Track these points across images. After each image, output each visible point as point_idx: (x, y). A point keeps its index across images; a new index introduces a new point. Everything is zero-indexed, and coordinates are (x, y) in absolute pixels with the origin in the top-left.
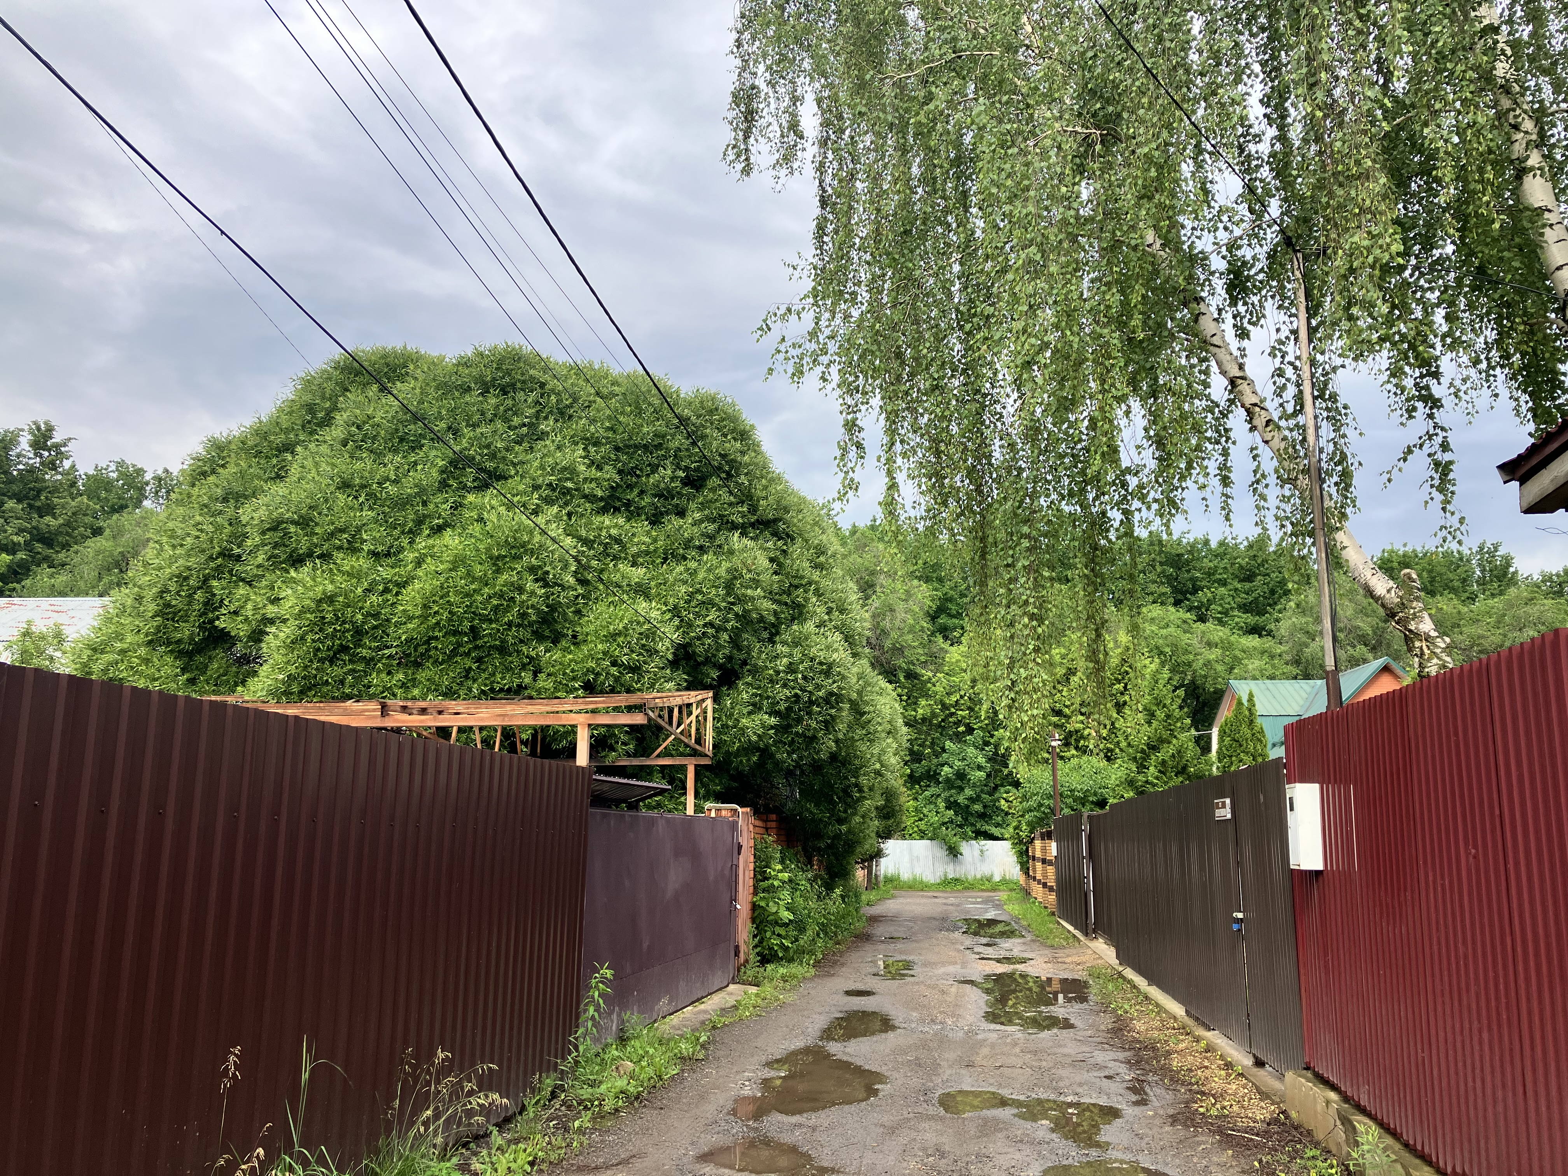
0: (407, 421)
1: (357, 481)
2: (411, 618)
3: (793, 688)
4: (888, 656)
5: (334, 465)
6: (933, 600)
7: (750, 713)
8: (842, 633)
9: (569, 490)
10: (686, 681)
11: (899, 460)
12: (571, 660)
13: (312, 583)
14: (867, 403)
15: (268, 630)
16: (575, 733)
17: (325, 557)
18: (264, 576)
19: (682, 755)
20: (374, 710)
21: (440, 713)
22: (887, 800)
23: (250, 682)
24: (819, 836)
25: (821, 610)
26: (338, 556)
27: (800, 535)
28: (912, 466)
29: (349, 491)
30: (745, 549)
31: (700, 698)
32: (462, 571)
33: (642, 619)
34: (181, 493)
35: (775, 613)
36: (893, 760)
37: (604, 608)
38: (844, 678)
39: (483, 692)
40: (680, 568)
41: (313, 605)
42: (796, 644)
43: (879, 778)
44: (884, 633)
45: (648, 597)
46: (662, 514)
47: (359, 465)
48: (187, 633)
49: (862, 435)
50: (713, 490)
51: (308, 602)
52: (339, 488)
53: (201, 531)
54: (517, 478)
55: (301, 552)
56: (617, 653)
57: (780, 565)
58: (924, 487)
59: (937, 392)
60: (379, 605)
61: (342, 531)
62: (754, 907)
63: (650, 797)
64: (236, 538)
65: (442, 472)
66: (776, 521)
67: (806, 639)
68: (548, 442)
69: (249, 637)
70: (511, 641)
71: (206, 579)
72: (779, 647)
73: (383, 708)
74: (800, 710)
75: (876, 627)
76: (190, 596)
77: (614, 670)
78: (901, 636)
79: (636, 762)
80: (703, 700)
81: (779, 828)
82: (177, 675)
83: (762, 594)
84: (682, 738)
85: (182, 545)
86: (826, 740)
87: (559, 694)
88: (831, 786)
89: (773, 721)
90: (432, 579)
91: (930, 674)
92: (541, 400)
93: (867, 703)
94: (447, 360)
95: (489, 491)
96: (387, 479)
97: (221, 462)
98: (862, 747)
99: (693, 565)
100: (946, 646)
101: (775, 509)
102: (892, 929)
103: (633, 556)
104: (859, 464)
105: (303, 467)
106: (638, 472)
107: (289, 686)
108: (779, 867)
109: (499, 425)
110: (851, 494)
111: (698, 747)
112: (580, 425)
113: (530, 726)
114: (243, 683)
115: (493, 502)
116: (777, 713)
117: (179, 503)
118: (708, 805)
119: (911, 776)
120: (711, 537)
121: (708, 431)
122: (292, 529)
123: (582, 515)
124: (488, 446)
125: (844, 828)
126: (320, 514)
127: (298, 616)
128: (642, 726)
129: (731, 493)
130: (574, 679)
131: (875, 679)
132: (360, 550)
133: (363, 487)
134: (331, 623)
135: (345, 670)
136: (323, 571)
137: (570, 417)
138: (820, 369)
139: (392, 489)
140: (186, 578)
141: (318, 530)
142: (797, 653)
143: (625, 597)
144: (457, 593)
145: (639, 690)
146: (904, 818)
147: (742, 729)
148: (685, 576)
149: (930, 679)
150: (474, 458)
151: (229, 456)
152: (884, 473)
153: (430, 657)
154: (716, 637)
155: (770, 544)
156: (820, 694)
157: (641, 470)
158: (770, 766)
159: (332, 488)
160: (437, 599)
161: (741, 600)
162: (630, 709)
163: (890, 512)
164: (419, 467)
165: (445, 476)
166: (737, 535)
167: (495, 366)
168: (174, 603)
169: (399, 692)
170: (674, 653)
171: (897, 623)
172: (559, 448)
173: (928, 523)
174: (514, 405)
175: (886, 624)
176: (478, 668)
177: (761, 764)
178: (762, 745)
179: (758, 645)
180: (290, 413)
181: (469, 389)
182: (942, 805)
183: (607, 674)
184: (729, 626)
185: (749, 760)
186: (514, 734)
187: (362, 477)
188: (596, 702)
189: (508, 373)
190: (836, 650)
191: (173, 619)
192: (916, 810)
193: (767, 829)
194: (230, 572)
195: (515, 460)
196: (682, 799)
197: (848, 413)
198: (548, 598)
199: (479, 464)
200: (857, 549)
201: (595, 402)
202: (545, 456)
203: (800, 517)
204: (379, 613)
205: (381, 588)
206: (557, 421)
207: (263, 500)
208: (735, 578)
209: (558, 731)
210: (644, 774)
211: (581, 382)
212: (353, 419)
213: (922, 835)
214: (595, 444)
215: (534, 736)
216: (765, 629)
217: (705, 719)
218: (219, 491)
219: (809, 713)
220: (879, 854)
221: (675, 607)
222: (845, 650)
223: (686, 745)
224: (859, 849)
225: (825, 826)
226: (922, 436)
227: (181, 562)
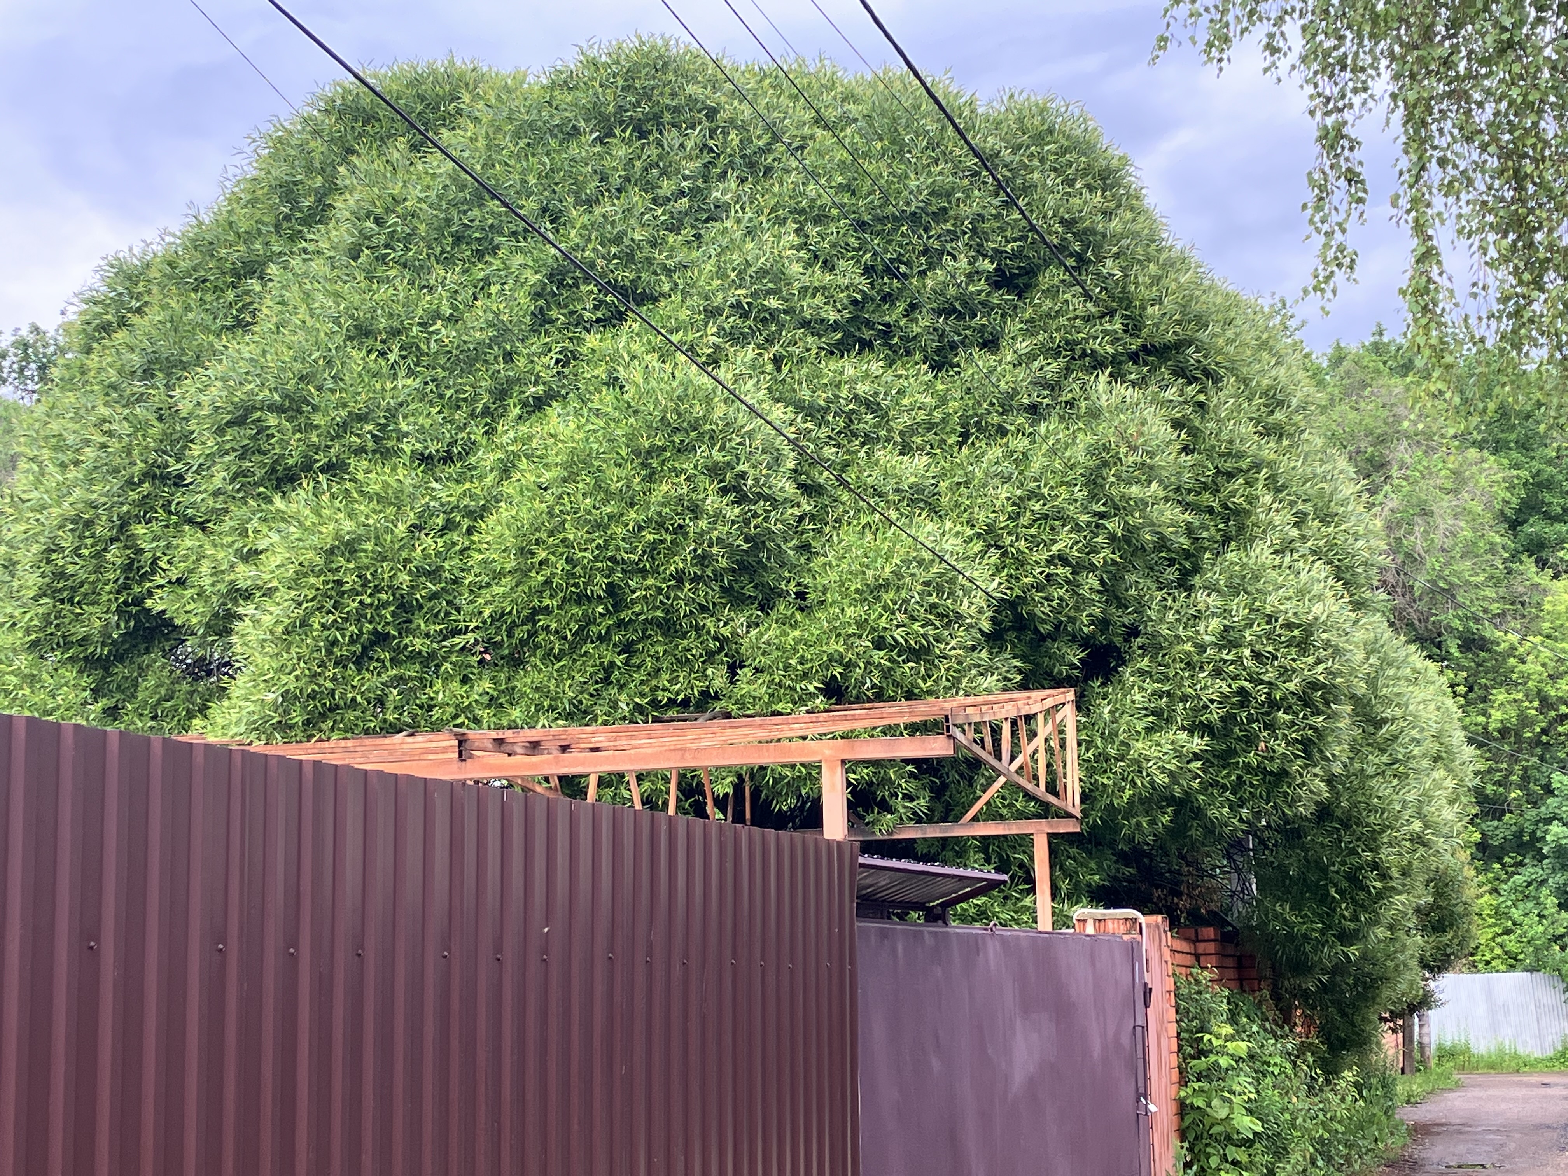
0: (465, 201)
1: (383, 323)
2: (498, 575)
3: (1235, 678)
4: (1421, 606)
5: (338, 296)
6: (1511, 488)
7: (1149, 730)
8: (1330, 563)
9: (773, 315)
10: (1020, 671)
11: (1438, 201)
12: (798, 642)
13: (316, 520)
14: (1365, 89)
15: (241, 610)
16: (816, 780)
17: (335, 469)
18: (227, 511)
19: (1021, 815)
20: (445, 750)
21: (564, 749)
22: (1439, 894)
23: (216, 710)
24: (1301, 967)
25: (1282, 518)
26: (359, 466)
27: (1232, 370)
28: (1466, 210)
29: (370, 342)
30: (1122, 406)
31: (1050, 703)
32: (585, 481)
33: (927, 556)
34: (68, 367)
35: (1190, 530)
36: (1449, 814)
37: (854, 538)
38: (1337, 652)
39: (639, 708)
40: (996, 452)
41: (319, 561)
42: (1235, 589)
43: (1422, 851)
44: (1412, 558)
45: (935, 511)
46: (953, 346)
47: (383, 293)
48: (98, 623)
49: (1357, 154)
50: (1053, 292)
51: (310, 555)
52: (350, 338)
53: (110, 433)
54: (677, 298)
55: (291, 462)
56: (883, 623)
57: (1194, 433)
58: (1493, 253)
59: (1511, 56)
60: (438, 554)
61: (362, 418)
62: (1183, 1108)
63: (965, 898)
64: (172, 444)
65: (537, 295)
66: (1179, 345)
67: (1257, 578)
68: (728, 224)
69: (208, 626)
70: (684, 609)
71: (123, 526)
72: (1201, 596)
73: (460, 743)
74: (1250, 720)
75: (1395, 548)
76: (98, 555)
77: (879, 656)
78: (1447, 564)
79: (934, 831)
80: (1056, 708)
81: (1221, 954)
82: (85, 703)
83: (1161, 493)
84: (1023, 782)
85: (77, 463)
86: (1307, 778)
87: (779, 707)
88: (1324, 870)
89: (1198, 744)
90: (532, 499)
91: (1513, 638)
92: (711, 143)
93: (1387, 702)
94: (531, 79)
95: (625, 326)
96: (437, 315)
97: (135, 304)
98: (1383, 788)
99: (1020, 444)
100: (1544, 579)
101: (1179, 323)
102: (1461, 1148)
103: (902, 434)
104: (1355, 214)
105: (282, 303)
106: (903, 268)
107: (286, 712)
108: (1228, 1030)
109: (636, 197)
110: (1340, 275)
111: (1052, 799)
112: (788, 187)
113: (729, 769)
114: (203, 710)
115: (635, 347)
116: (1206, 729)
117: (68, 384)
118: (1079, 911)
119: (1482, 847)
120: (1054, 387)
121: (1036, 175)
122: (272, 420)
123: (801, 360)
124: (618, 240)
125: (1354, 951)
126: (319, 389)
127: (295, 583)
128: (940, 760)
129: (1087, 296)
130: (805, 676)
131: (1402, 653)
132: (397, 453)
133: (395, 333)
134: (354, 593)
135: (384, 678)
136: (333, 497)
137: (768, 170)
138: (1261, 31)
139: (446, 333)
140: (89, 524)
141: (318, 419)
142: (1239, 608)
143: (893, 515)
144: (579, 523)
145: (930, 693)
146: (1473, 928)
147: (1137, 762)
148: (1007, 466)
149: (1513, 648)
150: (593, 265)
151: (149, 292)
152: (1407, 229)
153: (537, 646)
154: (1073, 585)
155: (1171, 393)
156: (1291, 686)
157: (908, 264)
158: (1196, 833)
159: (339, 339)
160: (543, 535)
161: (1116, 508)
162: (916, 729)
163: (1425, 308)
164: (494, 289)
165: (541, 302)
166: (1103, 378)
167: (620, 83)
168: (71, 569)
169: (485, 714)
170: (993, 619)
171: (1438, 538)
172: (750, 232)
173: (1507, 325)
174: (660, 157)
175: (1416, 541)
176: (626, 663)
177: (1177, 831)
178: (1178, 792)
179: (1159, 595)
180: (253, 203)
181: (576, 132)
182: (1551, 902)
183: (868, 663)
184: (1098, 560)
185: (1153, 822)
186: (700, 785)
187: (391, 315)
188: (854, 718)
189: (646, 95)
190: (1320, 598)
191: (71, 600)
192: (1498, 913)
193: (1197, 956)
194: (166, 507)
195: (670, 263)
196: (1028, 901)
197: (1327, 114)
198: (747, 523)
199: (603, 275)
200: (1346, 393)
201: (812, 137)
202: (724, 250)
203: (1230, 333)
204: (440, 568)
205: (440, 521)
206: (743, 181)
207: (215, 369)
208: (1105, 464)
209: (782, 777)
210: (949, 854)
211: (784, 101)
212: (366, 205)
213: (1513, 961)
214: (818, 220)
215: (738, 788)
216: (1172, 562)
217: (1063, 745)
218: (135, 357)
219: (1270, 727)
220: (1425, 1002)
221: (990, 529)
222: (1338, 597)
223: (1029, 797)
224: (1386, 993)
225: (1315, 950)
226: (1484, 147)
227: (78, 493)
